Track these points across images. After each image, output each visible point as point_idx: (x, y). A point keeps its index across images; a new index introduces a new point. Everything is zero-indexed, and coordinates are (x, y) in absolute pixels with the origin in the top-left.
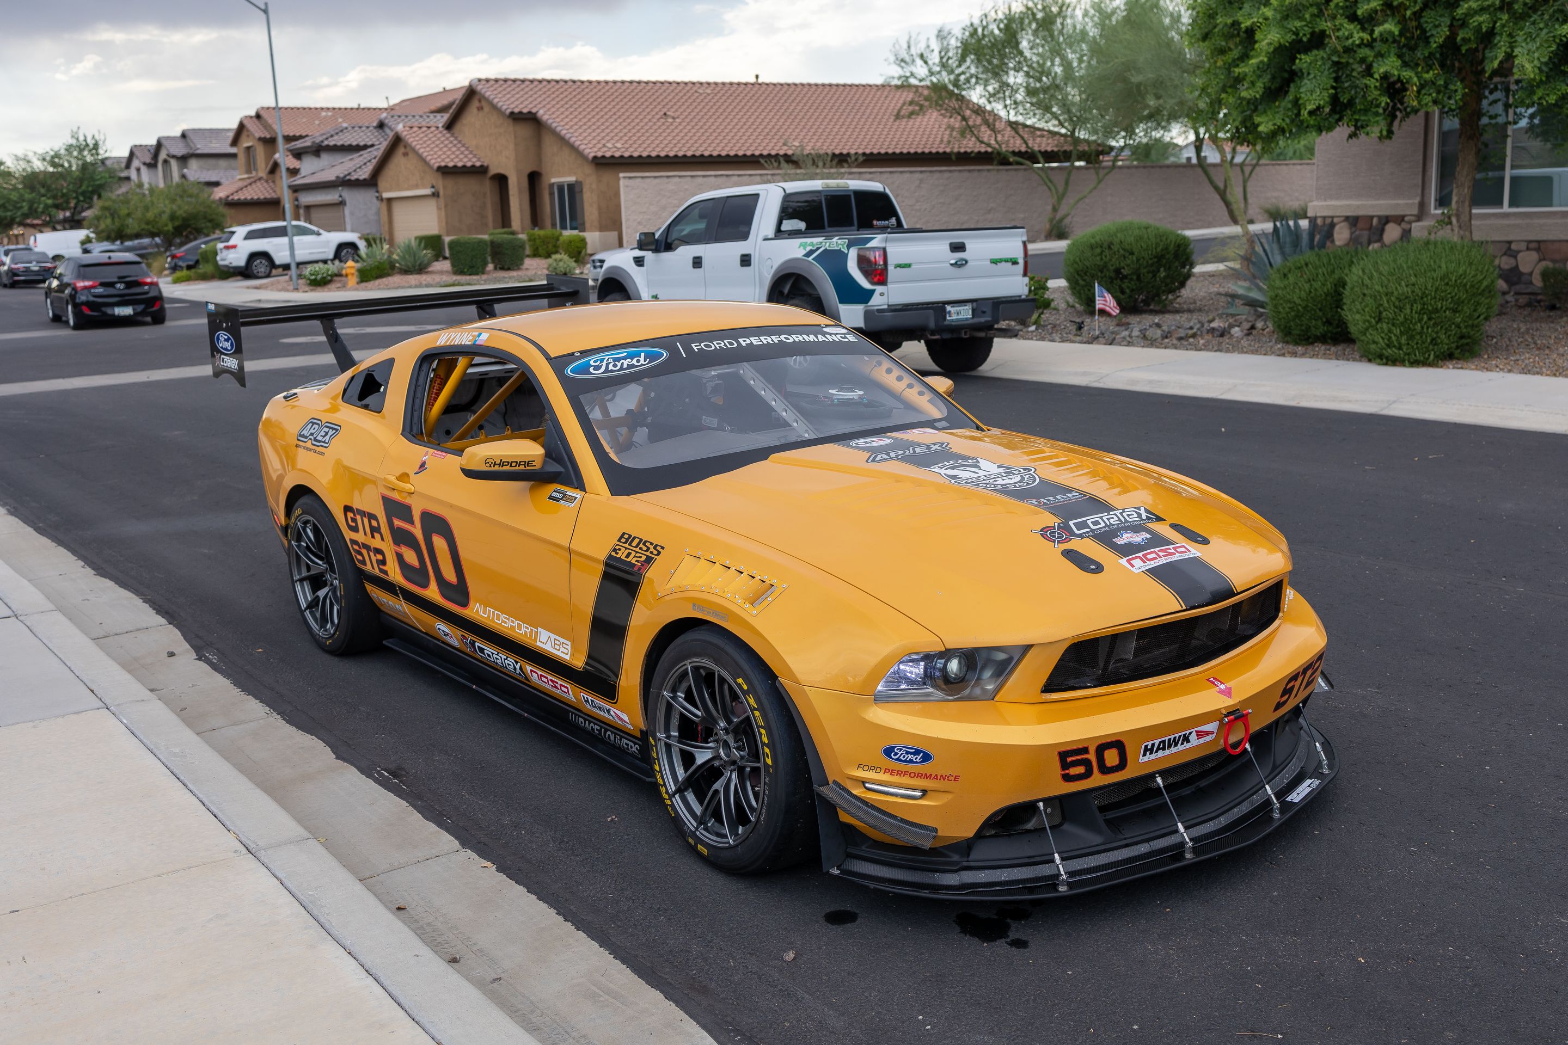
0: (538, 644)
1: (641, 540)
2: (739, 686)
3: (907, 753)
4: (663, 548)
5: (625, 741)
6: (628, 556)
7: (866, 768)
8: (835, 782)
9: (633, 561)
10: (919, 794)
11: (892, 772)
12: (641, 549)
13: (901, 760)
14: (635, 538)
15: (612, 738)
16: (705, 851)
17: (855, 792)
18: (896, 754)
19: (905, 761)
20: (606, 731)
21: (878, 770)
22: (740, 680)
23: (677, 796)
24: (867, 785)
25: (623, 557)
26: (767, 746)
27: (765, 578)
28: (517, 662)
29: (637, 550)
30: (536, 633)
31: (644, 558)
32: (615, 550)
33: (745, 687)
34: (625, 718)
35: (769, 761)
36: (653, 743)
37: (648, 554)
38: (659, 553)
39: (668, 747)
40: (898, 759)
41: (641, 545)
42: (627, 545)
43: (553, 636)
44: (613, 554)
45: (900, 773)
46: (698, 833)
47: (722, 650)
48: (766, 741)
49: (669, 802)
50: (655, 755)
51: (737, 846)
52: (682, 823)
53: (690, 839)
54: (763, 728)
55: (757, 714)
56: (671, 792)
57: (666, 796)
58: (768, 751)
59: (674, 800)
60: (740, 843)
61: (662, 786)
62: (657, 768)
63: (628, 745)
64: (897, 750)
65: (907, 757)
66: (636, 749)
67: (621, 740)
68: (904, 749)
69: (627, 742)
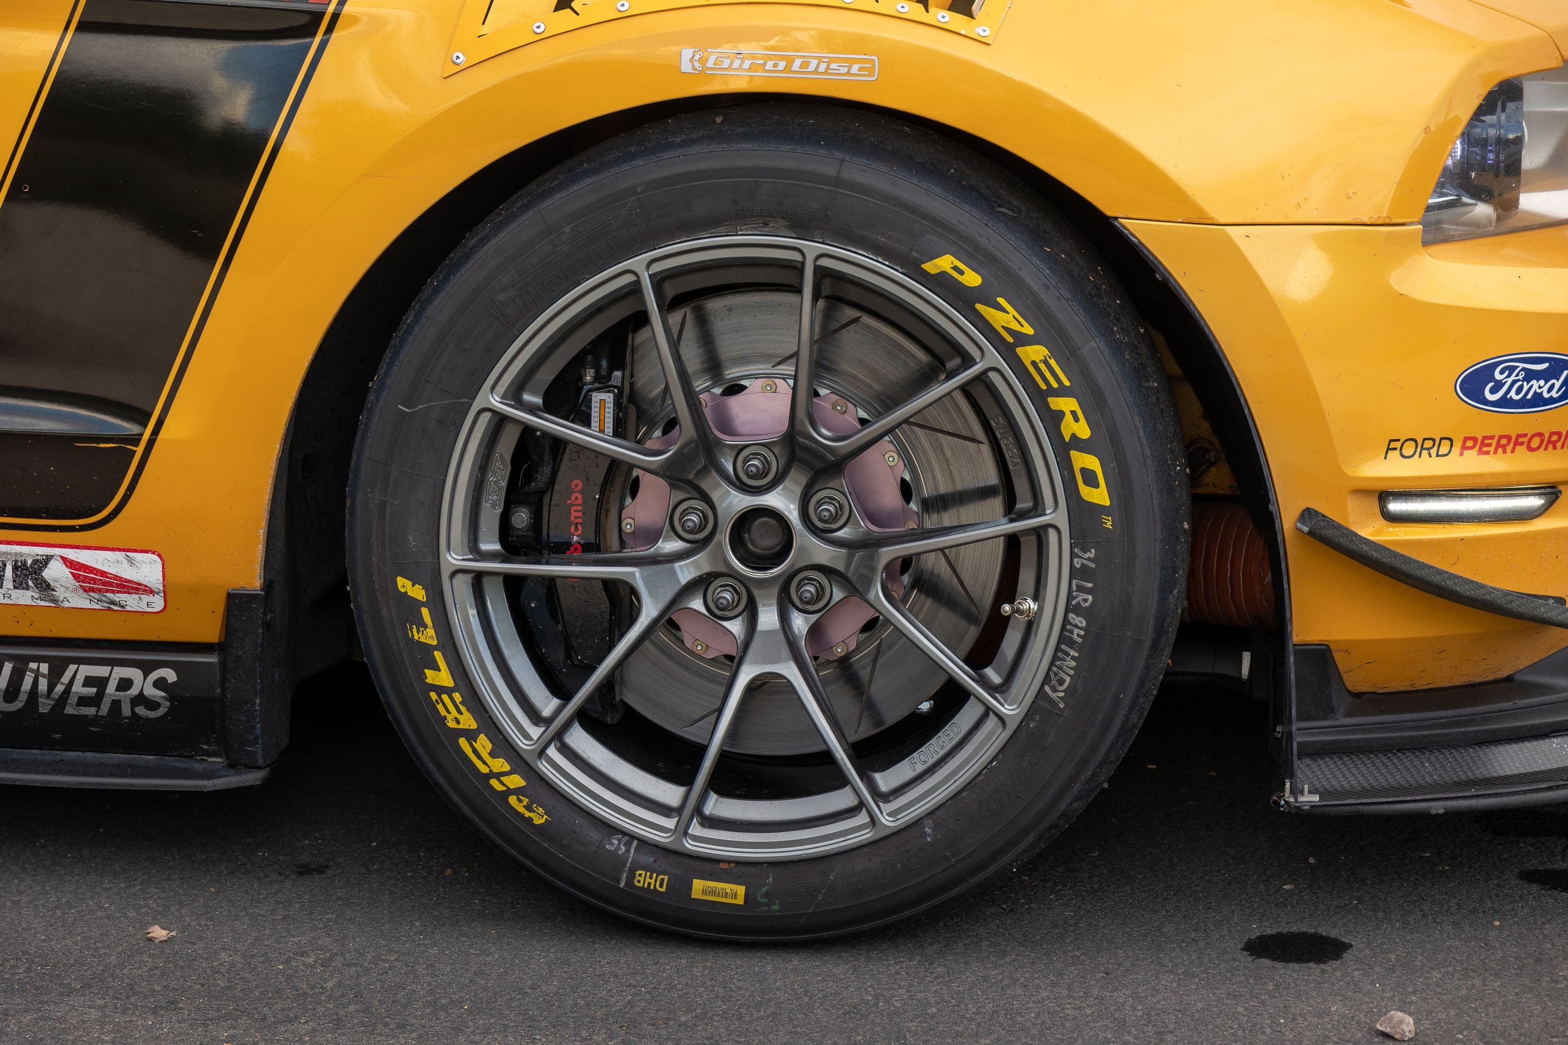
2: (940, 284)
3: (1530, 376)
7: (1409, 449)
10: (1535, 502)
11: (1481, 444)
13: (1511, 403)
16: (735, 893)
18: (1498, 386)
19: (1523, 403)
21: (1444, 449)
22: (945, 263)
23: (552, 752)
26: (1089, 446)
33: (972, 279)
34: (145, 569)
35: (1099, 496)
36: (418, 593)
40: (1505, 402)
45: (1503, 443)
46: (690, 845)
47: (837, 182)
48: (1083, 431)
49: (515, 781)
50: (429, 636)
51: (917, 823)
52: (594, 835)
53: (651, 878)
54: (1062, 392)
55: (1033, 353)
56: (523, 744)
57: (500, 765)
58: (1091, 462)
59: (544, 768)
60: (931, 813)
61: (471, 736)
62: (442, 677)
63: (100, 683)
64: (1502, 372)
65: (1526, 387)
66: (160, 683)
67: (55, 676)
68: (1522, 365)
69: (101, 671)
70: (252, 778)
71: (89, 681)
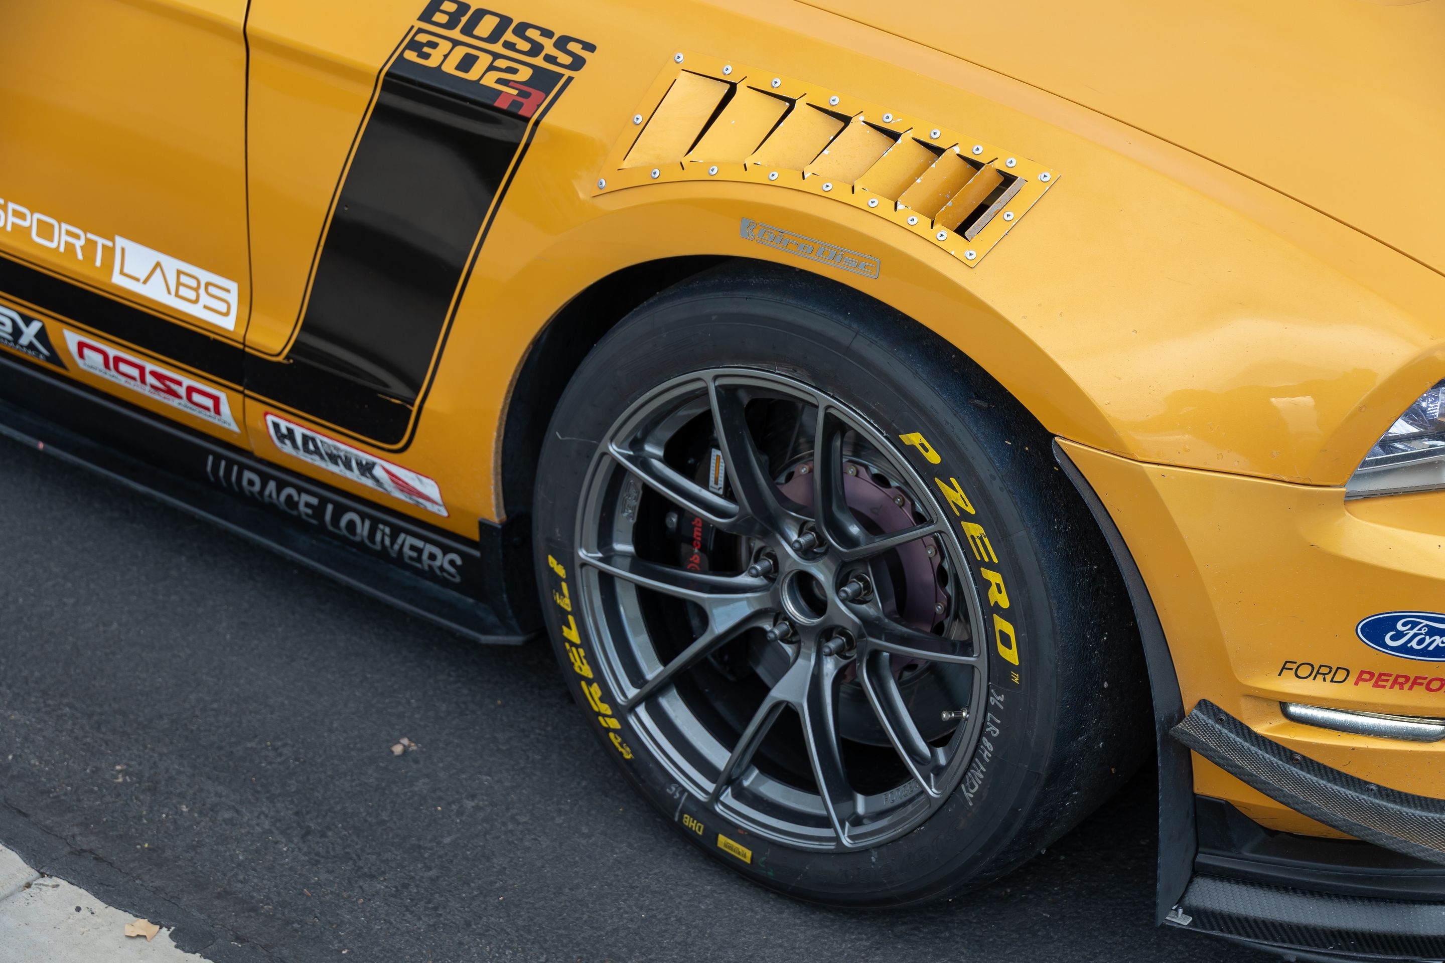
0: (117, 279)
1: (505, 22)
2: (911, 453)
3: (1433, 632)
4: (590, 47)
5: (411, 540)
6: (467, 63)
7: (1304, 671)
8: (1203, 705)
9: (490, 80)
11: (1379, 679)
12: (509, 45)
13: (1412, 651)
14: (480, 14)
15: (363, 529)
16: (745, 854)
17: (1261, 729)
18: (1399, 635)
19: (1424, 652)
20: (340, 511)
21: (1340, 676)
22: (915, 439)
23: (641, 711)
24: (1294, 709)
25: (449, 67)
26: (1007, 615)
27: (979, 153)
28: (28, 321)
29: (498, 48)
30: (109, 252)
31: (525, 74)
32: (414, 45)
33: (933, 457)
34: (430, 488)
35: (1011, 655)
36: (560, 571)
37: (539, 61)
38: (578, 63)
39: (607, 582)
40: (1405, 649)
41: (509, 36)
42: (456, 34)
43: (171, 264)
44: (411, 56)
45: (1401, 681)
46: (719, 808)
47: (848, 350)
48: (1004, 602)
49: (614, 723)
50: (566, 603)
51: (866, 850)
52: (661, 779)
53: (693, 822)
54: (991, 566)
55: (974, 530)
56: (620, 699)
57: (605, 709)
58: (1008, 628)
59: (632, 720)
60: (878, 846)
61: (589, 682)
62: (572, 634)
63: (420, 551)
64: (1404, 625)
65: (1428, 640)
66: (452, 563)
67: (394, 537)
68: (1425, 622)
69: (420, 544)
70: (516, 640)
71: (413, 548)
